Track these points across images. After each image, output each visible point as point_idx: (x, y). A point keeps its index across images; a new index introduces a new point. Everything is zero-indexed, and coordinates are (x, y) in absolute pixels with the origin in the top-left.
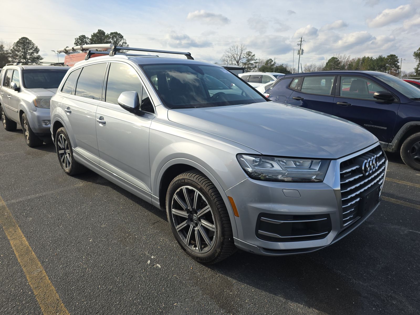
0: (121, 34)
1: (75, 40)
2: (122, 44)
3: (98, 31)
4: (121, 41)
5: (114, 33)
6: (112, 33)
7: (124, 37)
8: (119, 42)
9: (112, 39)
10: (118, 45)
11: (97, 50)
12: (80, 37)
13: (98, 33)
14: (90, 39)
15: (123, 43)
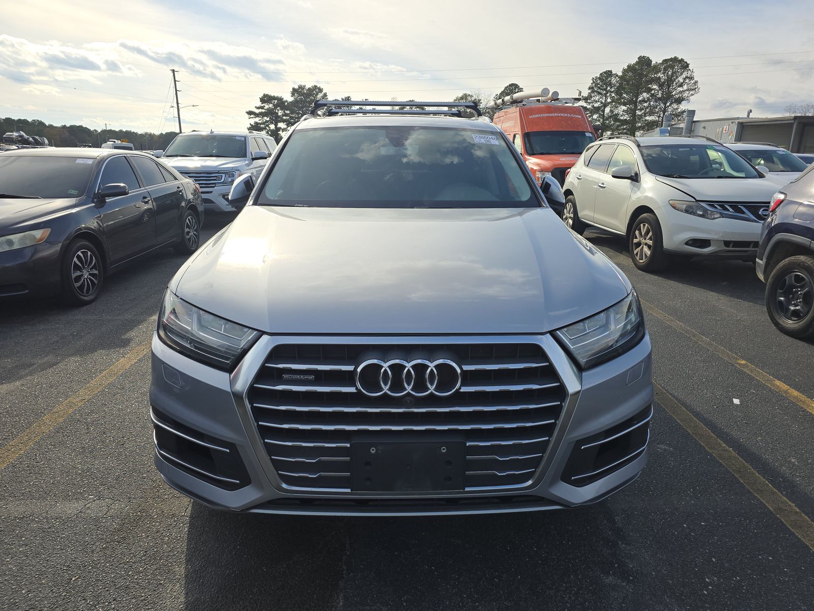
0: (685, 60)
1: (592, 82)
2: (681, 81)
3: (637, 60)
4: (682, 74)
5: (671, 60)
6: (665, 61)
7: (690, 67)
8: (677, 77)
9: (664, 73)
10: (673, 83)
11: (538, 101)
12: (601, 74)
13: (637, 63)
14: (620, 77)
15: (685, 79)
